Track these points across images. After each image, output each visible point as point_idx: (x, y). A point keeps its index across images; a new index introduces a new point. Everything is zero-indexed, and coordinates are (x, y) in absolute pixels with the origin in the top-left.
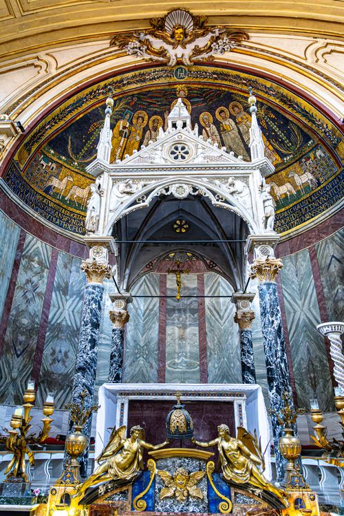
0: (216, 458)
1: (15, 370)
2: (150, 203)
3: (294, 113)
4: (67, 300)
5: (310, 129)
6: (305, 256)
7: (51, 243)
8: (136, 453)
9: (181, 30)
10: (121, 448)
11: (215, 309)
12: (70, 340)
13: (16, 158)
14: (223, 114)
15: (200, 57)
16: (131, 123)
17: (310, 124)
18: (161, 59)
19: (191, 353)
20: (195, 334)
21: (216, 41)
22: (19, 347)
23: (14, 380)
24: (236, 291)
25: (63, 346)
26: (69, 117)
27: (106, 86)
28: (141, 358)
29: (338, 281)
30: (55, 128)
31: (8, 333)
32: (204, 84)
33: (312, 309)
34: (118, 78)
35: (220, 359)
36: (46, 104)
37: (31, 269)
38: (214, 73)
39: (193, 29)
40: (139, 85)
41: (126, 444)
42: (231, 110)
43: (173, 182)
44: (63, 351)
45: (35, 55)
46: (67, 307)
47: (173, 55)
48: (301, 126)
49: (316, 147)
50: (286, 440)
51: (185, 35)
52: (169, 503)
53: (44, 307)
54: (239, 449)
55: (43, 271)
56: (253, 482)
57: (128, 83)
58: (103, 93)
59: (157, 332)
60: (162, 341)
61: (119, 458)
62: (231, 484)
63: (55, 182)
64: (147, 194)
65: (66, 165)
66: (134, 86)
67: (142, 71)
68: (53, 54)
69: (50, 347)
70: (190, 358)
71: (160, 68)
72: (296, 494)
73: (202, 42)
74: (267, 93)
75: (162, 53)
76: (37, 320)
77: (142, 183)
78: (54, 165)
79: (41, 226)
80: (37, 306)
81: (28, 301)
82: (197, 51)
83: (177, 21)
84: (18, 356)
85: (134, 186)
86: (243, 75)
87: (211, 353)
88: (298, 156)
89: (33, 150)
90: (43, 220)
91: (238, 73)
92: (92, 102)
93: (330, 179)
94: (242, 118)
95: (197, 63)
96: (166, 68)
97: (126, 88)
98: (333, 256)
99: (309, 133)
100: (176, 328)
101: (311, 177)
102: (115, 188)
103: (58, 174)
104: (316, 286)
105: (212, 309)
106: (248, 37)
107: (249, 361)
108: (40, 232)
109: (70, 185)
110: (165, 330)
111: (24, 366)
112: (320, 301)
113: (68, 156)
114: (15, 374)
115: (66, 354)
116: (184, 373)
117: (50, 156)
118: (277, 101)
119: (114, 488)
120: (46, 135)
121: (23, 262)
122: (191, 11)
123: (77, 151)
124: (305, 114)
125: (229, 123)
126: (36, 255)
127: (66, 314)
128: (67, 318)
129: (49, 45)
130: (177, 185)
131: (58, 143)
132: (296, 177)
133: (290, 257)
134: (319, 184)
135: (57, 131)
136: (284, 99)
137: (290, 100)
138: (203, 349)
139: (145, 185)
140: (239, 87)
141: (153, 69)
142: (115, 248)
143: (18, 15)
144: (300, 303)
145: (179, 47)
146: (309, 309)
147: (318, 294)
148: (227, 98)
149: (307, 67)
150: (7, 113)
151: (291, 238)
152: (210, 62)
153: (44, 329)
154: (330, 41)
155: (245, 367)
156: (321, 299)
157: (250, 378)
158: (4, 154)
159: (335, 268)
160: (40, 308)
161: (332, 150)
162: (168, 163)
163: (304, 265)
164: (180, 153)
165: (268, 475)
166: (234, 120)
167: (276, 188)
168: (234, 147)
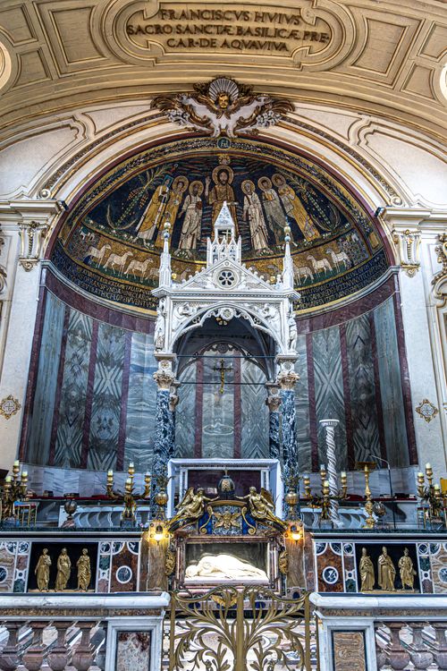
0: (248, 506)
1: (69, 438)
2: (204, 323)
3: (333, 194)
4: (109, 371)
5: (347, 213)
6: (336, 332)
7: (92, 315)
8: (200, 503)
9: (226, 98)
10: (191, 501)
11: (250, 377)
12: (114, 409)
13: (60, 236)
14: (265, 184)
15: (243, 130)
16: (171, 188)
17: (347, 209)
18: (205, 129)
19: (226, 418)
20: (230, 401)
21: (260, 113)
22: (71, 418)
23: (68, 447)
24: (268, 379)
25: (107, 414)
26: (110, 187)
27: (147, 155)
28: (179, 424)
29: (360, 359)
30: (95, 200)
31: (61, 406)
32: (247, 155)
33: (337, 383)
34: (160, 147)
35: (253, 424)
36: (87, 177)
37: (76, 343)
38: (258, 147)
39: (238, 97)
40: (181, 153)
41: (194, 499)
42: (274, 181)
43: (221, 306)
44: (108, 420)
45: (70, 114)
46: (109, 378)
47: (217, 125)
48: (339, 208)
49: (351, 231)
50: (290, 495)
51: (230, 102)
52: (220, 530)
53: (89, 379)
54: (261, 500)
55: (86, 344)
56: (268, 517)
57: (170, 152)
58: (144, 162)
59: (194, 399)
60: (198, 408)
61: (190, 506)
62: (256, 519)
63: (94, 252)
64: (201, 316)
65: (104, 233)
66: (176, 154)
67: (184, 141)
68: (90, 115)
69: (96, 415)
70: (225, 423)
71: (203, 138)
72: (292, 524)
73: (246, 112)
74: (309, 171)
75: (206, 122)
76: (84, 392)
77: (197, 307)
78: (93, 235)
79: (82, 299)
80: (83, 378)
81: (75, 375)
82: (241, 123)
83: (222, 88)
84: (70, 426)
85: (191, 308)
86: (286, 152)
87: (245, 419)
88: (336, 235)
89: (74, 223)
90: (84, 293)
91: (282, 150)
92: (133, 170)
93: (363, 264)
94: (284, 190)
95: (240, 136)
96: (209, 138)
97: (167, 156)
98: (359, 337)
99: (347, 216)
100: (213, 395)
101: (346, 257)
102: (175, 310)
103: (97, 243)
104: (343, 362)
105: (248, 377)
106: (293, 108)
107: (276, 437)
108: (81, 304)
109: (108, 253)
110: (201, 396)
111: (76, 434)
112: (344, 376)
113: (106, 225)
114: (69, 442)
115: (110, 421)
116: (220, 437)
117: (89, 226)
118: (319, 181)
119: (188, 522)
120: (86, 208)
121: (69, 337)
122: (236, 79)
123: (115, 219)
124: (344, 199)
125: (271, 193)
126: (79, 329)
127: (108, 384)
128: (110, 388)
129: (86, 105)
130: (225, 309)
131: (97, 213)
132: (333, 255)
133: (323, 332)
134: (353, 266)
135: (96, 202)
136: (324, 180)
137: (330, 183)
138: (238, 415)
139: (199, 308)
140: (283, 162)
141: (196, 139)
142: (177, 361)
143: (55, 77)
144: (328, 376)
145: (224, 117)
146: (335, 383)
147: (344, 370)
148: (270, 170)
149: (348, 150)
150: (47, 186)
151: (325, 313)
152: (254, 136)
153: (91, 399)
154: (373, 119)
155: (272, 442)
156: (346, 374)
157: (275, 450)
158: (49, 234)
159: (359, 347)
160: (86, 380)
161: (365, 237)
162: (218, 289)
163: (335, 341)
164: (227, 279)
165: (279, 514)
166: (276, 190)
167: (314, 261)
168: (275, 217)
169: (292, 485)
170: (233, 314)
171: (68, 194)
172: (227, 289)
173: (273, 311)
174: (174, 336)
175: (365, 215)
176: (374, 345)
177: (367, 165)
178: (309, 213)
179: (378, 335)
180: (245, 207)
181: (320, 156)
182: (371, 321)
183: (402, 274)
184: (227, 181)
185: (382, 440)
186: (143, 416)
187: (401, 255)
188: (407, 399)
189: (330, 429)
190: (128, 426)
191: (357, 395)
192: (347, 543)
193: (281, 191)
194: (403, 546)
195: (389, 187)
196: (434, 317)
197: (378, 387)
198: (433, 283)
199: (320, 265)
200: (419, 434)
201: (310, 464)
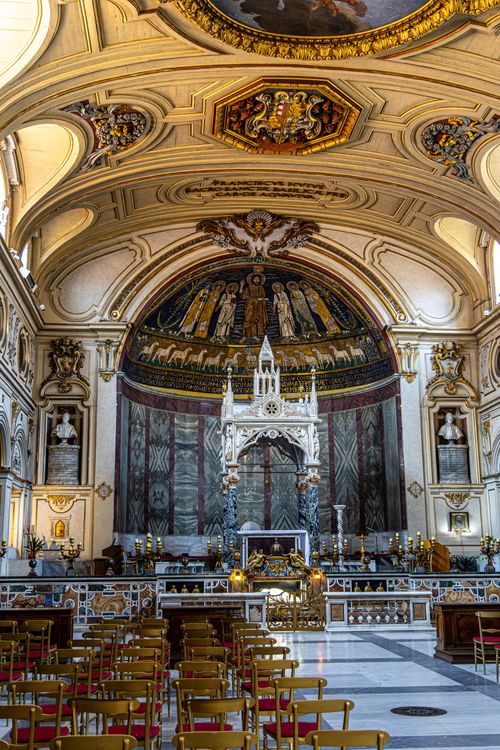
2: (257, 441)
4: (159, 451)
5: (362, 320)
6: (353, 415)
7: (145, 404)
8: (261, 559)
9: (261, 223)
10: (256, 557)
12: (164, 483)
14: (293, 287)
15: (275, 252)
16: (210, 290)
18: (243, 251)
19: (257, 487)
20: (261, 472)
21: (290, 237)
22: (136, 494)
23: (136, 517)
24: (298, 469)
25: (160, 488)
29: (372, 442)
30: (151, 311)
31: (131, 485)
32: (278, 267)
33: (353, 460)
37: (136, 431)
39: (271, 222)
42: (301, 285)
43: (269, 429)
44: (160, 493)
45: (128, 236)
46: (159, 457)
47: (254, 247)
48: (356, 315)
49: (366, 334)
50: (314, 553)
51: (264, 227)
53: (146, 460)
55: (142, 430)
57: (213, 268)
61: (256, 560)
62: (294, 567)
63: (146, 350)
64: (255, 436)
65: (154, 334)
67: (225, 260)
68: (145, 237)
69: (152, 490)
70: (257, 491)
72: (315, 569)
73: (278, 235)
74: (331, 285)
75: (246, 246)
76: (143, 471)
78: (146, 337)
80: (141, 461)
81: (137, 458)
82: (274, 246)
83: (258, 216)
84: (137, 500)
85: (248, 431)
87: (274, 488)
88: (354, 334)
89: (135, 333)
90: (139, 387)
92: (181, 285)
93: (375, 362)
94: (310, 293)
95: (273, 256)
96: (247, 257)
97: (210, 271)
98: (371, 422)
99: (362, 322)
101: (362, 353)
102: (238, 433)
104: (358, 442)
106: (317, 229)
107: (304, 511)
108: (138, 397)
111: (140, 506)
112: (359, 455)
113: (157, 326)
114: (136, 513)
115: (162, 495)
117: (144, 331)
118: (339, 292)
120: (144, 319)
121: (133, 427)
122: (271, 211)
123: (163, 322)
124: (359, 310)
125: (298, 293)
126: (138, 419)
127: (159, 462)
128: (161, 466)
129: (141, 229)
130: (271, 431)
131: (151, 320)
132: (351, 349)
133: (342, 413)
134: (368, 362)
135: (151, 313)
136: (342, 292)
137: (348, 296)
138: (268, 484)
139: (254, 431)
140: (309, 275)
141: (235, 258)
144: (346, 453)
145: (259, 240)
146: (351, 459)
147: (359, 449)
148: (298, 278)
149: (364, 269)
150: (115, 307)
151: (344, 397)
152: (285, 256)
153: (149, 476)
154: (386, 239)
155: (301, 516)
156: (360, 453)
157: (303, 522)
158: (121, 348)
159: (371, 431)
160: (143, 461)
161: (377, 342)
162: (266, 418)
163: (352, 423)
164: (272, 409)
165: (307, 564)
166: (303, 291)
167: (335, 351)
168: (302, 312)
169: (315, 546)
170: (277, 434)
171: (132, 313)
172: (272, 417)
173: (303, 432)
174: (238, 451)
175: (376, 327)
176: (382, 432)
177: (378, 283)
178: (331, 312)
179: (385, 425)
180: (275, 303)
181: (341, 275)
182: (380, 411)
183: (403, 381)
184: (259, 283)
185: (385, 510)
186: (187, 487)
187: (403, 366)
188: (402, 481)
189: (340, 511)
190: (176, 497)
191: (369, 472)
192: (347, 580)
193: (307, 292)
194: (379, 581)
195: (396, 303)
196: (426, 416)
197: (384, 467)
198: (427, 387)
199: (341, 354)
200: (408, 507)
201: (329, 527)
